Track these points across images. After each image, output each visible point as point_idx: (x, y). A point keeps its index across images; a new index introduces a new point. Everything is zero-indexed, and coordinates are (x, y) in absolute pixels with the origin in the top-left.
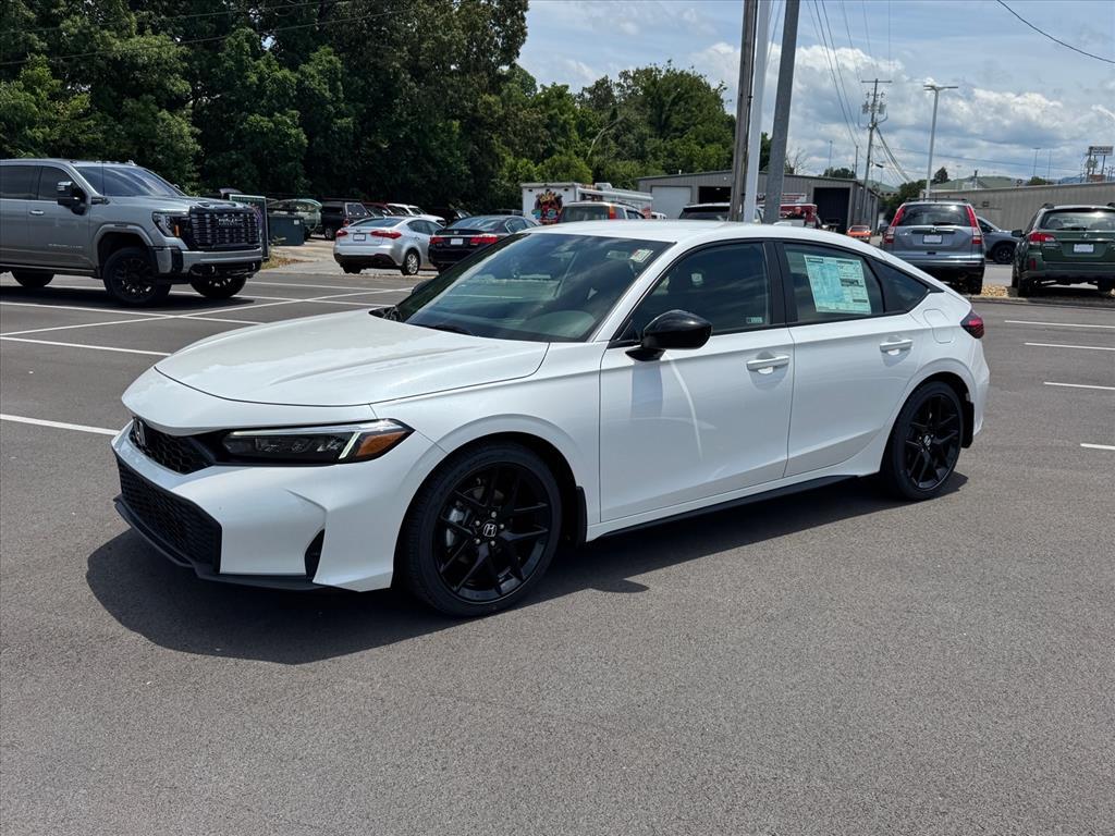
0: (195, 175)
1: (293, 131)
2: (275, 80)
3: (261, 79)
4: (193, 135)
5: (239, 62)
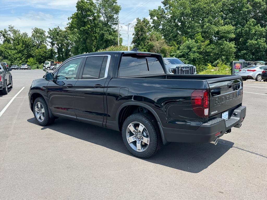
0: (234, 57)
1: (263, 44)
2: (259, 31)
3: (255, 32)
4: (234, 47)
5: (249, 28)
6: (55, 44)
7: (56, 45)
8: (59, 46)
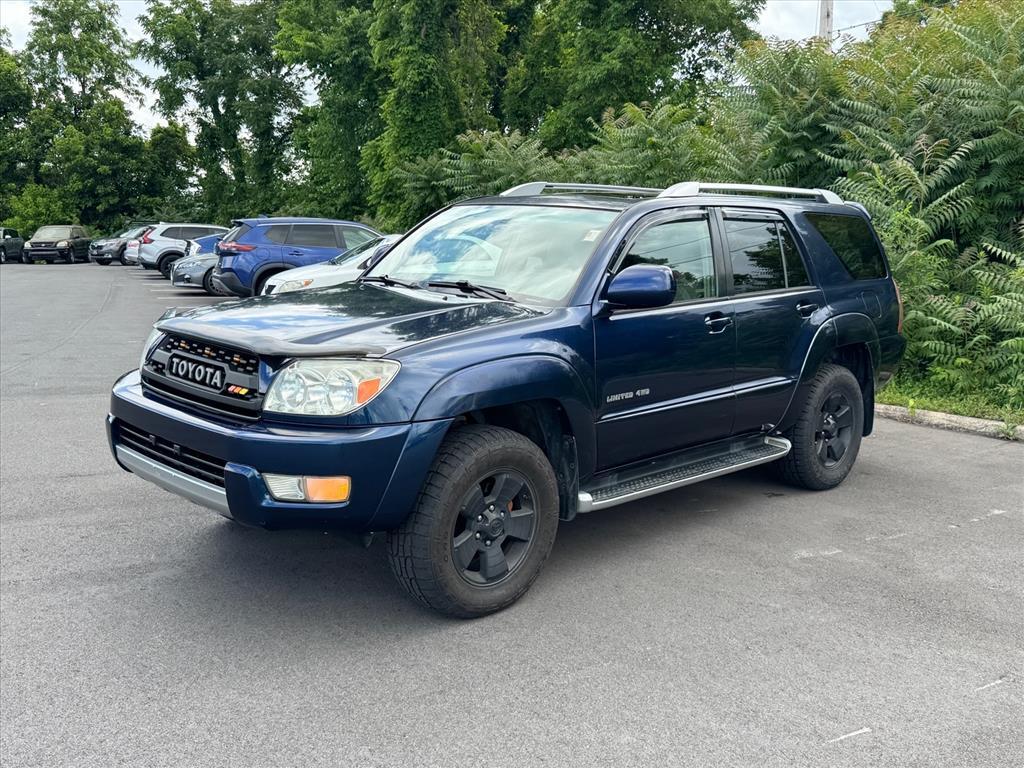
6: (189, 97)
7: (192, 104)
8: (216, 111)
